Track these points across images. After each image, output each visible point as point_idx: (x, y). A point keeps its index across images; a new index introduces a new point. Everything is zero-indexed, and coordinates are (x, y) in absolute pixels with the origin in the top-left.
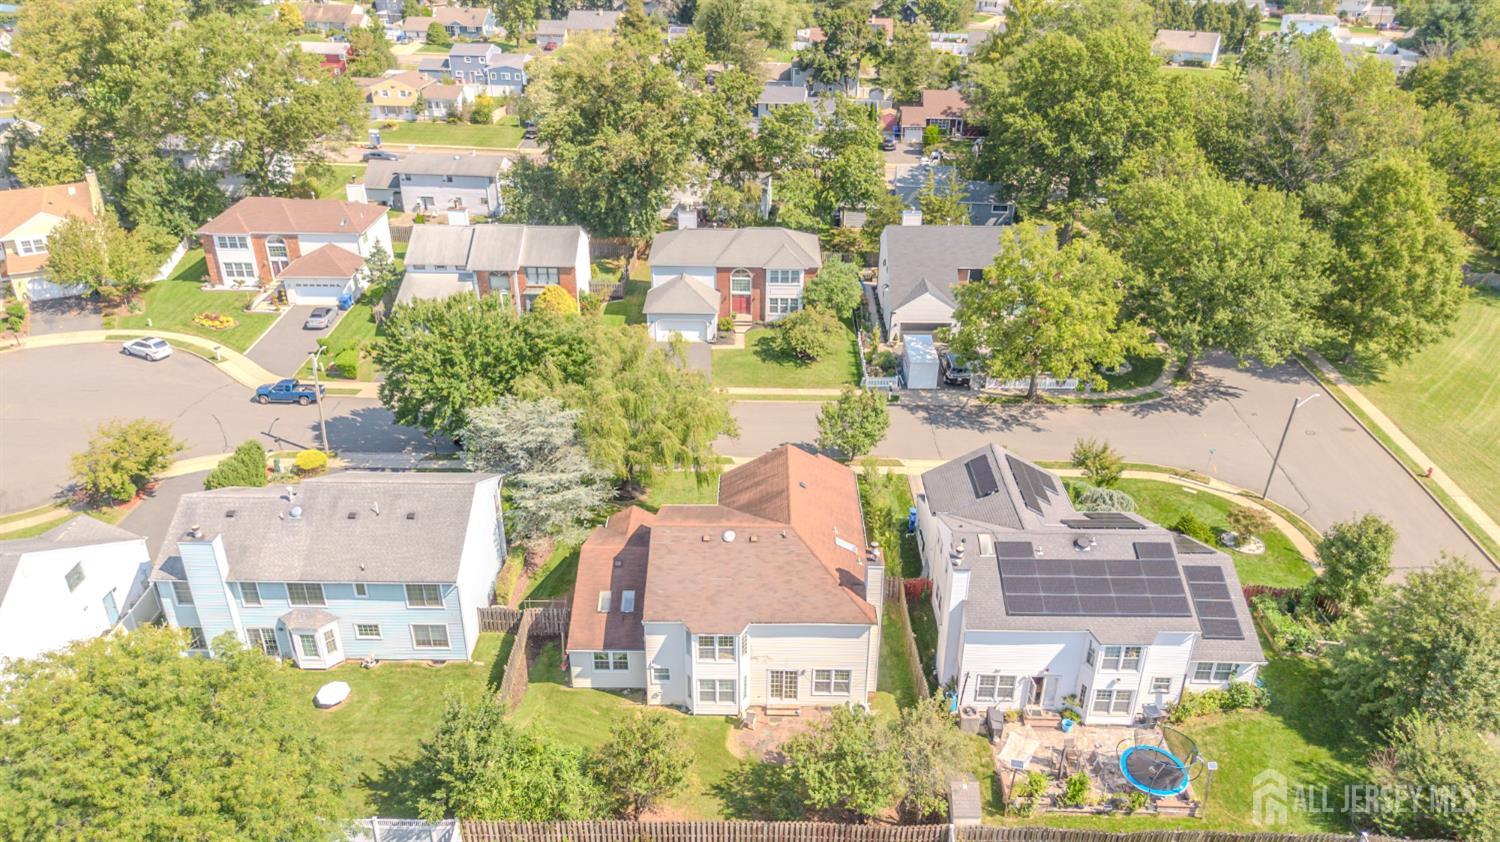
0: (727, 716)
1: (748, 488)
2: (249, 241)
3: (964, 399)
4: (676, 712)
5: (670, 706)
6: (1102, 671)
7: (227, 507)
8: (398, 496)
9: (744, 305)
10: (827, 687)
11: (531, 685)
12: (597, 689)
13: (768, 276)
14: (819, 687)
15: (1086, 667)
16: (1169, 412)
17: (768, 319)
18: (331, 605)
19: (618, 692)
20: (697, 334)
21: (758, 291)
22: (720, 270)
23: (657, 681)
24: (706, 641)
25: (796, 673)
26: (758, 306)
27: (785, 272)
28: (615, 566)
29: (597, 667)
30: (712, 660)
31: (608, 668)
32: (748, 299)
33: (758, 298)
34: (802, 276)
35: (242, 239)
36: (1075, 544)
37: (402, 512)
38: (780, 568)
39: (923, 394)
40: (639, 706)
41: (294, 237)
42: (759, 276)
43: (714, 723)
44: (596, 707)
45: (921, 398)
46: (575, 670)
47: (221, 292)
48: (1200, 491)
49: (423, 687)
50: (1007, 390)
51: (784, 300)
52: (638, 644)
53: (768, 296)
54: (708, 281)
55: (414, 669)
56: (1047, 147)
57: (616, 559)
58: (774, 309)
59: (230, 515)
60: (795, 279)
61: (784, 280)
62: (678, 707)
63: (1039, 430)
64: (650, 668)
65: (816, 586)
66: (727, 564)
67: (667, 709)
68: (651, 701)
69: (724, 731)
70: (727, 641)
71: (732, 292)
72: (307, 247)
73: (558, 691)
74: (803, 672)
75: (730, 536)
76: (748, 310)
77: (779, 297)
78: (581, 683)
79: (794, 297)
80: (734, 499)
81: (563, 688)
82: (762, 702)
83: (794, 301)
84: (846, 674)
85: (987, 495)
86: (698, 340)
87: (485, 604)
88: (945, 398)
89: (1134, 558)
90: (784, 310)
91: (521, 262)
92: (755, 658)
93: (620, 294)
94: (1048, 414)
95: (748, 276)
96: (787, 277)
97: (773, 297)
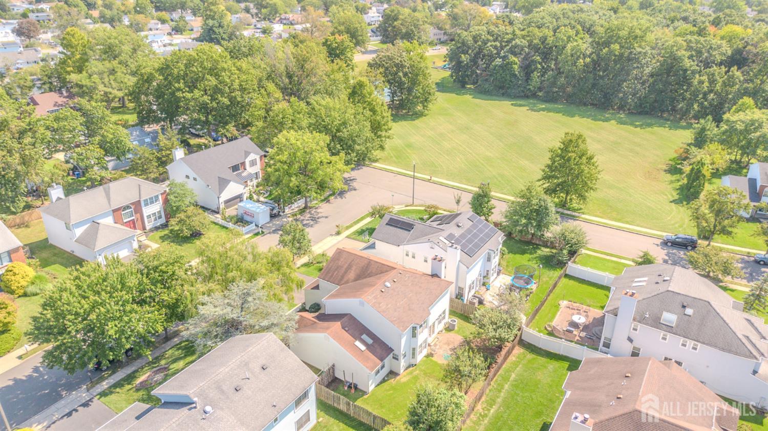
0: (426, 356)
3: (285, 220)
4: (410, 369)
8: (246, 364)
9: (132, 226)
10: (441, 321)
12: (378, 385)
13: (142, 204)
14: (439, 323)
16: (348, 193)
17: (148, 228)
19: (383, 381)
21: (138, 214)
22: (114, 211)
23: (403, 360)
25: (434, 322)
26: (141, 223)
27: (151, 198)
28: (347, 331)
31: (379, 372)
32: (134, 221)
33: (139, 218)
34: (160, 197)
36: (458, 226)
37: (258, 369)
38: (413, 284)
39: (268, 225)
42: (137, 206)
44: (388, 390)
46: (370, 382)
51: (154, 214)
52: (388, 351)
53: (145, 215)
54: (109, 220)
58: (150, 221)
60: (157, 200)
61: (152, 203)
63: (326, 217)
66: (398, 294)
68: (401, 372)
69: (432, 361)
71: (125, 221)
73: (365, 399)
74: (436, 321)
75: (388, 284)
76: (135, 228)
77: (151, 213)
78: (371, 388)
79: (159, 210)
80: (345, 280)
83: (159, 212)
84: (444, 312)
85: (413, 228)
86: (128, 254)
88: (278, 223)
90: (155, 220)
94: (319, 211)
95: (131, 208)
96: (152, 201)
97: (148, 214)
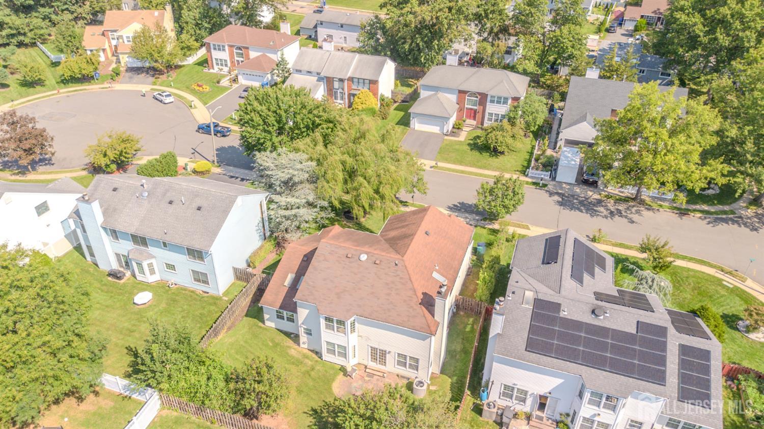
0: (342, 366)
1: (397, 228)
2: (227, 48)
3: (590, 193)
4: (314, 356)
5: (311, 351)
6: (587, 405)
7: (115, 186)
8: (197, 196)
9: (472, 115)
10: (405, 365)
11: (245, 318)
12: (278, 330)
13: (489, 99)
14: (399, 363)
15: (577, 399)
16: (736, 226)
17: (485, 125)
18: (152, 250)
19: (287, 334)
20: (438, 128)
21: (482, 107)
22: (460, 92)
23: (305, 335)
24: (328, 319)
25: (385, 351)
26: (481, 116)
27: (500, 98)
28: (303, 260)
29: (278, 317)
30: (332, 332)
31: (283, 319)
32: (475, 112)
33: (481, 111)
34: (510, 101)
35: (223, 46)
36: (593, 312)
37: (195, 205)
38: (387, 284)
39: (564, 185)
40: (296, 347)
41: (247, 48)
42: (483, 98)
43: (333, 368)
44: (272, 341)
45: (562, 188)
46: (266, 316)
47: (211, 73)
48: (735, 286)
49: (190, 305)
50: (622, 192)
51: (497, 115)
52: (294, 310)
53: (488, 111)
54: (453, 98)
55: (192, 294)
56: (699, 36)
57: (305, 256)
58: (490, 120)
59: (115, 190)
60: (505, 102)
61: (499, 102)
62: (317, 353)
63: (632, 222)
64: (301, 327)
65: (405, 301)
66: (355, 274)
67: (310, 353)
68: (302, 345)
70: (341, 323)
71: (466, 106)
72: (253, 54)
73: (257, 326)
74: (389, 352)
75: (364, 257)
76: (474, 118)
77: (494, 112)
78: (270, 324)
79: (503, 113)
80: (387, 233)
81: (260, 324)
82: (365, 363)
83: (503, 116)
84: (417, 360)
85: (549, 263)
86: (438, 132)
87: (242, 265)
88: (578, 190)
89: (634, 332)
90: (496, 120)
91: (349, 75)
92: (361, 336)
93: (408, 100)
94: (645, 212)
95: (477, 97)
96: (501, 100)
97: (490, 112)
